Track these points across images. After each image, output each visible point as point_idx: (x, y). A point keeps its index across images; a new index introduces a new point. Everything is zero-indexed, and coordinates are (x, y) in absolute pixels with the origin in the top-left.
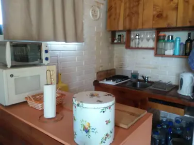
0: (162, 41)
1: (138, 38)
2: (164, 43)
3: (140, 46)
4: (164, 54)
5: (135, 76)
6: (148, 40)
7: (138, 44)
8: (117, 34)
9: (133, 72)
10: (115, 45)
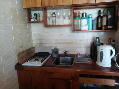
0: (78, 18)
1: (55, 16)
2: (79, 20)
3: (57, 24)
4: (81, 30)
5: (56, 51)
6: (64, 18)
7: (55, 21)
8: (33, 13)
9: (53, 48)
10: (32, 24)
